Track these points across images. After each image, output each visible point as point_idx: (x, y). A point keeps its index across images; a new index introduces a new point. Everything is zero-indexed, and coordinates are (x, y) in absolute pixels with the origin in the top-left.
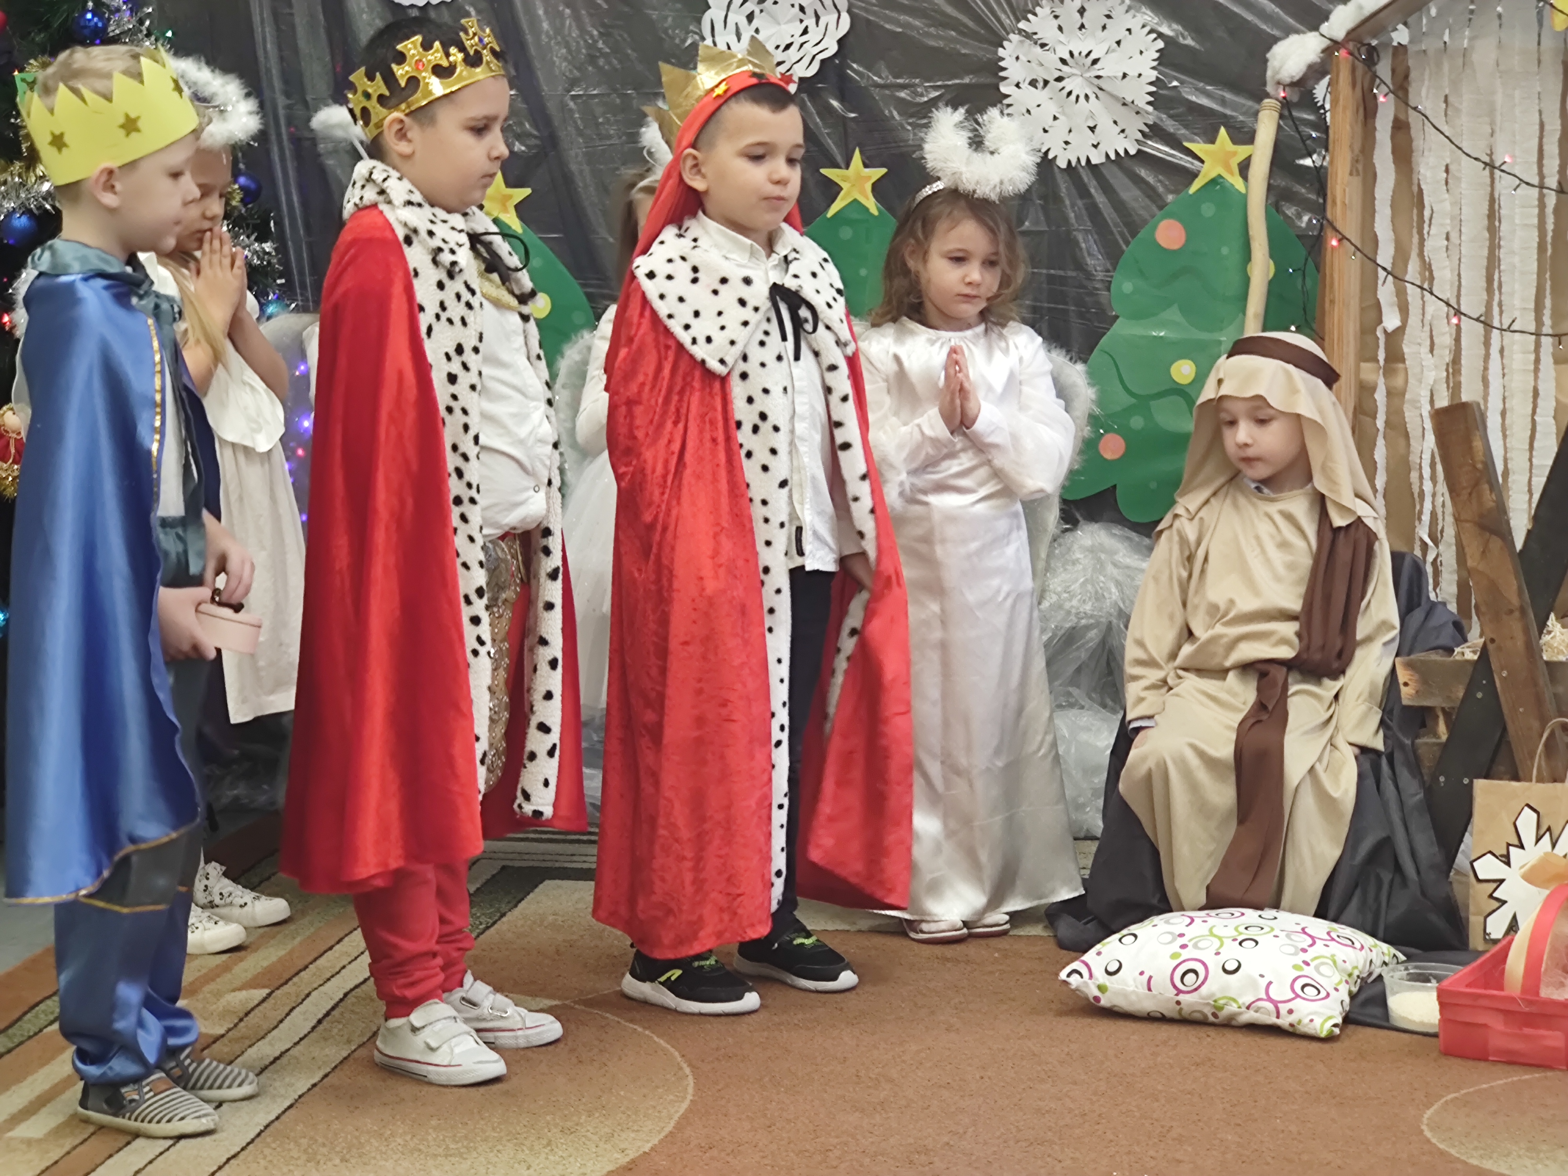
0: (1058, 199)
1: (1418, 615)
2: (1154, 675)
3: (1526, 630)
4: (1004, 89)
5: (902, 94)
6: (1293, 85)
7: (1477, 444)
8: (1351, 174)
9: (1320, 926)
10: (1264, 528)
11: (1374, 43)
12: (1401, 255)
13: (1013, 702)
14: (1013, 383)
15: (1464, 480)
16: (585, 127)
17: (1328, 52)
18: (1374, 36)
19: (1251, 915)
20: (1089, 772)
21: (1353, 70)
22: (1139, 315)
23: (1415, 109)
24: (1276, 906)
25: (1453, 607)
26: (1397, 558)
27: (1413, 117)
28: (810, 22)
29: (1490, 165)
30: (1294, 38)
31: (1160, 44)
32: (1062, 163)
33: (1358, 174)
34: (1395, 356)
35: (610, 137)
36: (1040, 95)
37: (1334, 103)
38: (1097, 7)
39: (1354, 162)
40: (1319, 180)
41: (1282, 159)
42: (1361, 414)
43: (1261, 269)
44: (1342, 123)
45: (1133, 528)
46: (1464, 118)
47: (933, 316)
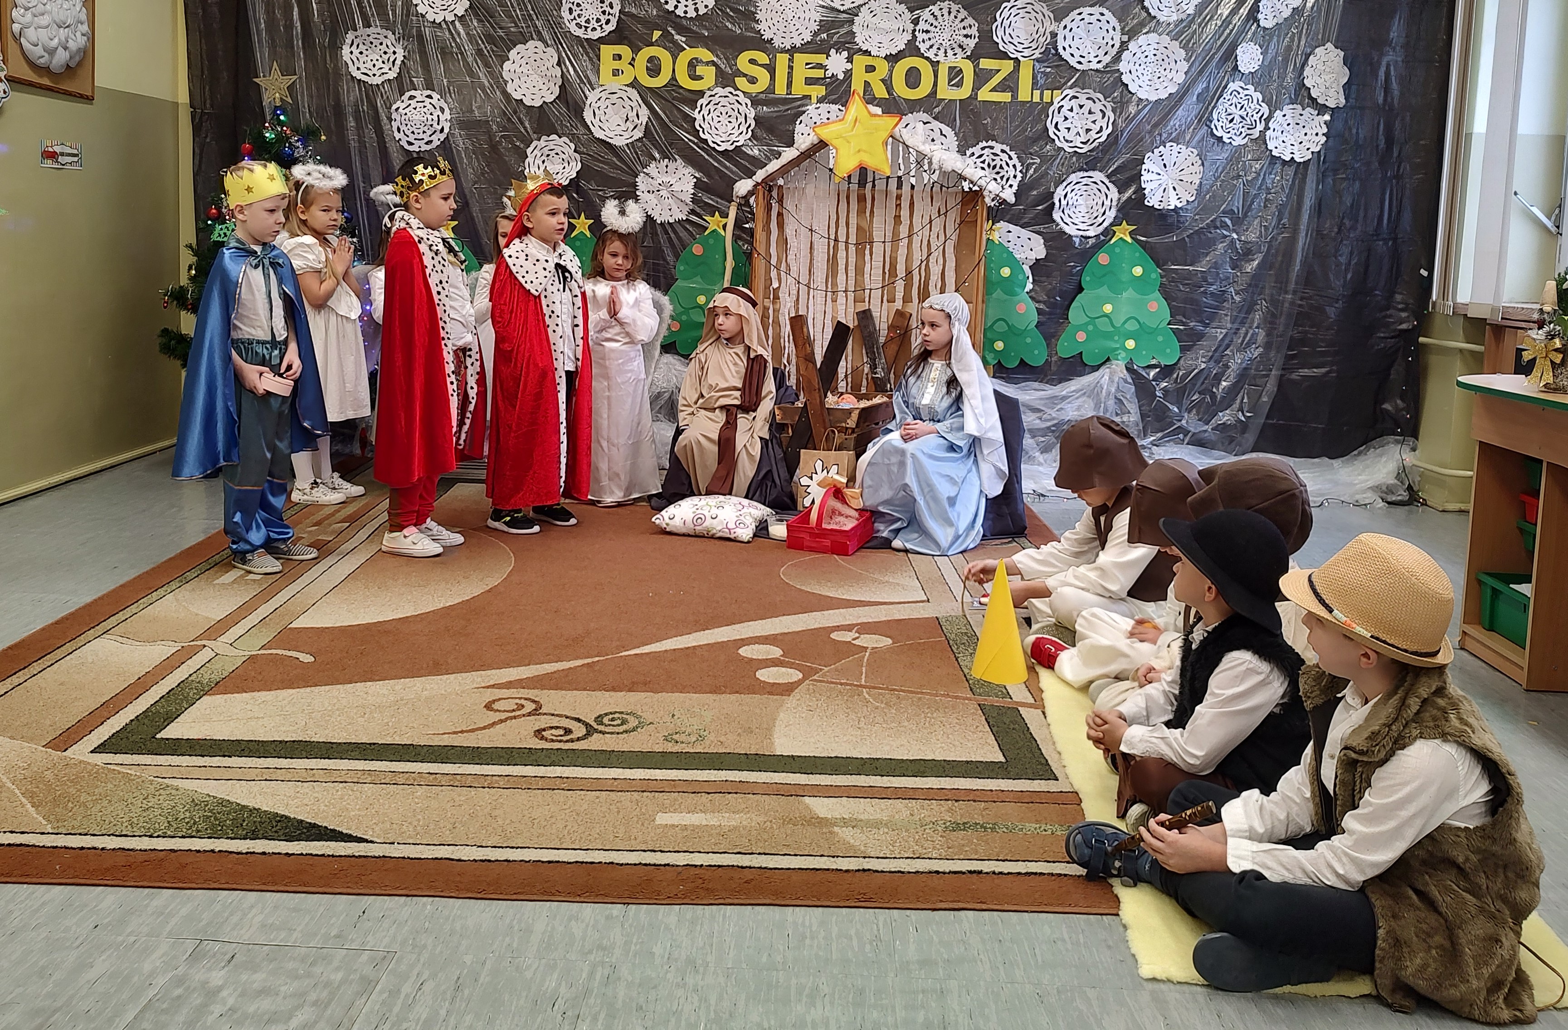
0: (657, 234)
1: (783, 390)
2: (690, 410)
3: (820, 397)
4: (638, 193)
5: (600, 193)
6: (742, 198)
7: (805, 330)
8: (762, 231)
9: (746, 502)
10: (728, 357)
11: (772, 185)
12: (779, 261)
13: (636, 420)
14: (637, 302)
15: (800, 343)
16: (479, 199)
17: (755, 186)
18: (771, 181)
19: (721, 498)
20: (664, 445)
21: (764, 193)
22: (685, 279)
23: (785, 208)
24: (730, 494)
25: (794, 388)
27: (784, 211)
28: (566, 165)
29: (811, 230)
30: (743, 180)
31: (695, 180)
32: (659, 222)
33: (765, 231)
34: (776, 297)
36: (651, 196)
37: (757, 205)
38: (672, 166)
39: (764, 226)
40: (751, 232)
41: (738, 225)
42: (764, 317)
43: (730, 264)
44: (760, 212)
45: (682, 356)
46: (802, 213)
47: (607, 276)
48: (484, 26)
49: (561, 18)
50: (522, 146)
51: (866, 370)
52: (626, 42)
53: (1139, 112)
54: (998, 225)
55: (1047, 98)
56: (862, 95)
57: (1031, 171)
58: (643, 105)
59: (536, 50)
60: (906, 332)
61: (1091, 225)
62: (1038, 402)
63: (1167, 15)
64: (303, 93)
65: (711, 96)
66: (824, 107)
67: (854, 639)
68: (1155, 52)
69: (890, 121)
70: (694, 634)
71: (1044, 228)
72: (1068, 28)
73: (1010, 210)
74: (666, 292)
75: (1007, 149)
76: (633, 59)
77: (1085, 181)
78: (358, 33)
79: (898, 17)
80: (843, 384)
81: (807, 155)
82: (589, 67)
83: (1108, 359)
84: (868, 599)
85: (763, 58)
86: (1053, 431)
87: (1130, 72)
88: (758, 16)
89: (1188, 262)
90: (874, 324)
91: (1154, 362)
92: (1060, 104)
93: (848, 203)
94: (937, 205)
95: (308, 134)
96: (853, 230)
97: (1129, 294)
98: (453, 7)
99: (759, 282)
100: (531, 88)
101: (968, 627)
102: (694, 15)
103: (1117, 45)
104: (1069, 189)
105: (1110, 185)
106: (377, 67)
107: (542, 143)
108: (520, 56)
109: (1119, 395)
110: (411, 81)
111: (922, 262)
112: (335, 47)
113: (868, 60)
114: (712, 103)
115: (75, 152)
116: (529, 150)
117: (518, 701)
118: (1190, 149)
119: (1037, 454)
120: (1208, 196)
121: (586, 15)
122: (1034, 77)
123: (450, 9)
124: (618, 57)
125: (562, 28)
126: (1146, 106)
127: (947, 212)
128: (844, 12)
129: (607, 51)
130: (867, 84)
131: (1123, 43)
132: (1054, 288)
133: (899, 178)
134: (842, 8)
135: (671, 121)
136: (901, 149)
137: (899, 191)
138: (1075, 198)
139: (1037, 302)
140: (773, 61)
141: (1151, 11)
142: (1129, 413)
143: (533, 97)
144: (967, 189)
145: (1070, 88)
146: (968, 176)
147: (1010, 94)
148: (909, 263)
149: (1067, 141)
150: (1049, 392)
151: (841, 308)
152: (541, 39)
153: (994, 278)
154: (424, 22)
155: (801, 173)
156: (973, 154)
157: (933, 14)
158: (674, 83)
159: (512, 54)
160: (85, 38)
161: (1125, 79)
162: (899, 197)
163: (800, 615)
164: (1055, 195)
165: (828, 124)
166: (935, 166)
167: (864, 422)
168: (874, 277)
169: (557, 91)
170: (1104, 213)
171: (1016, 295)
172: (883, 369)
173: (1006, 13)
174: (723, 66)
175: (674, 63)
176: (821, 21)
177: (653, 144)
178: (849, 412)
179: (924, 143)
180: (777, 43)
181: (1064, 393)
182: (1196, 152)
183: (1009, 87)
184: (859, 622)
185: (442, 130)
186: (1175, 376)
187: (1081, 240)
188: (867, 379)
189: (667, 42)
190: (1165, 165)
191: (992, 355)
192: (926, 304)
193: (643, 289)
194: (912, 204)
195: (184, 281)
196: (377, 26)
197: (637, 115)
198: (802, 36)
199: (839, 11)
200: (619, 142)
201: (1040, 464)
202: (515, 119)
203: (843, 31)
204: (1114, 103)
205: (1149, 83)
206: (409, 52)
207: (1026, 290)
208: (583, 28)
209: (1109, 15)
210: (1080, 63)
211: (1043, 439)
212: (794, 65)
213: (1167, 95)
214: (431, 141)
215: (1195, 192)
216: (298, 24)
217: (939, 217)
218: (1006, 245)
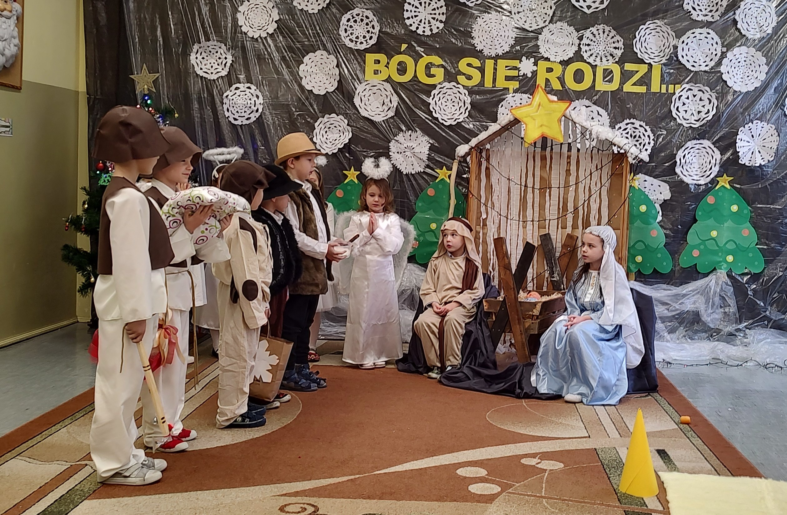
0: (403, 182)
1: (489, 288)
3: (515, 294)
4: (390, 154)
5: (364, 153)
6: (462, 157)
7: (504, 247)
10: (452, 266)
11: (481, 148)
12: (487, 200)
14: (389, 227)
15: (501, 256)
17: (470, 149)
18: (482, 146)
20: (407, 326)
21: (476, 154)
22: (422, 212)
23: (491, 164)
25: (497, 287)
26: (484, 274)
27: (490, 166)
28: (342, 134)
29: (509, 179)
30: (462, 145)
31: (430, 145)
32: (405, 173)
33: (477, 180)
34: (485, 225)
36: (399, 156)
37: (472, 162)
38: (414, 135)
39: (476, 177)
40: (468, 180)
41: (459, 175)
42: (477, 238)
43: (453, 202)
44: (474, 167)
45: (420, 265)
46: (503, 167)
47: (370, 210)
48: (287, 40)
49: (340, 35)
50: (312, 121)
51: (547, 275)
52: (383, 52)
53: (734, 100)
54: (638, 176)
55: (671, 90)
56: (544, 88)
57: (661, 140)
58: (394, 94)
59: (322, 57)
60: (574, 249)
61: (703, 176)
62: (666, 298)
63: (753, 34)
64: (163, 85)
65: (441, 88)
66: (518, 95)
67: (537, 464)
68: (745, 59)
69: (564, 105)
70: (426, 459)
71: (669, 179)
72: (685, 43)
73: (646, 166)
74: (409, 220)
75: (644, 124)
76: (388, 63)
77: (697, 146)
78: (202, 45)
79: (569, 35)
80: (531, 284)
81: (505, 128)
82: (359, 68)
83: (715, 269)
84: (547, 436)
85: (476, 62)
86: (677, 319)
87: (728, 72)
88: (473, 35)
89: (770, 202)
90: (552, 244)
91: (746, 271)
92: (680, 94)
93: (534, 161)
94: (595, 162)
95: (166, 113)
96: (537, 179)
97: (729, 224)
98: (266, 28)
99: (473, 215)
100: (318, 82)
101: (617, 455)
102: (429, 33)
103: (719, 54)
104: (686, 152)
105: (715, 149)
106: (214, 68)
107: (325, 119)
108: (311, 60)
109: (723, 294)
110: (237, 77)
111: (585, 201)
112: (186, 54)
113: (548, 65)
114: (442, 93)
115: (8, 124)
116: (316, 124)
117: (302, 505)
118: (769, 125)
119: (666, 334)
120: (782, 158)
121: (356, 33)
122: (662, 76)
123: (264, 29)
124: (378, 62)
125: (339, 42)
126: (739, 95)
127: (602, 167)
128: (532, 32)
129: (370, 58)
130: (547, 80)
131: (723, 53)
132: (677, 220)
133: (569, 144)
134: (530, 29)
135: (413, 105)
136: (570, 124)
137: (569, 153)
138: (691, 158)
139: (665, 229)
140: (483, 64)
141: (742, 31)
142: (729, 306)
143: (320, 88)
144: (616, 152)
145: (687, 83)
146: (616, 143)
147: (645, 87)
148: (576, 202)
149: (685, 119)
150: (674, 291)
151: (529, 233)
152: (326, 49)
153: (635, 212)
154: (246, 37)
155: (502, 140)
156: (620, 128)
157: (592, 33)
158: (416, 79)
159: (306, 59)
160: (16, 48)
161: (725, 77)
162: (569, 157)
163: (500, 446)
164: (677, 156)
165: (521, 107)
166: (594, 136)
167: (545, 312)
168: (552, 212)
169: (336, 85)
170: (711, 169)
171: (650, 224)
172: (558, 274)
173: (642, 33)
174: (449, 68)
175: (416, 66)
176: (516, 37)
177: (401, 121)
178: (535, 304)
179: (586, 121)
180: (486, 52)
181: (684, 292)
182: (774, 127)
183: (645, 82)
184: (541, 451)
185: (257, 111)
186: (761, 280)
187: (695, 187)
188: (547, 281)
189: (411, 51)
190: (753, 136)
191: (634, 266)
192: (588, 231)
193: (394, 219)
194: (578, 162)
195: (80, 212)
196: (214, 40)
197: (391, 101)
198: (503, 48)
199: (529, 31)
200: (378, 119)
201: (667, 341)
202: (307, 103)
203: (531, 44)
204: (717, 93)
205: (741, 80)
206: (236, 58)
207: (657, 221)
208: (354, 42)
209: (713, 34)
210: (693, 66)
211: (670, 324)
212: (497, 67)
213: (754, 88)
214: (250, 118)
215: (774, 154)
216: (161, 39)
217: (597, 170)
218: (643, 190)
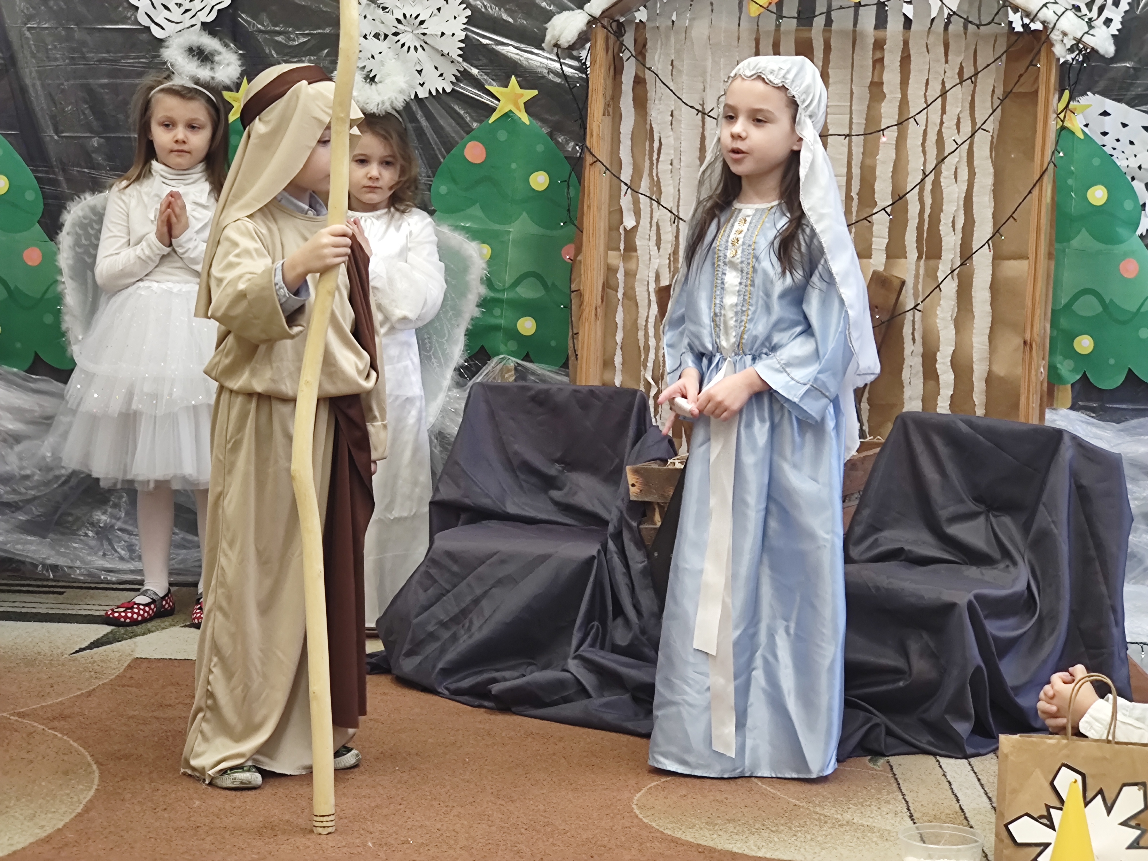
5: (280, 39)
8: (604, 115)
11: (622, 20)
12: (637, 174)
16: (38, 52)
17: (589, 25)
18: (622, 15)
21: (607, 39)
22: (449, 210)
23: (649, 69)
27: (649, 76)
29: (702, 112)
30: (566, 14)
31: (468, 12)
33: (609, 115)
34: (631, 248)
35: (56, 59)
37: (593, 61)
39: (607, 105)
40: (582, 118)
44: (599, 78)
46: (685, 78)
54: (1082, 100)
60: (892, 317)
73: (1105, 70)
94: (955, 59)
99: (597, 217)
111: (925, 175)
127: (976, 74)
133: (881, 5)
137: (880, 33)
144: (1019, 29)
146: (1020, 2)
148: (899, 177)
153: (1074, 207)
162: (879, 45)
171: (1119, 243)
191: (1070, 363)
194: (905, 60)
207: (1139, 232)
217: (961, 83)
218: (1100, 140)
